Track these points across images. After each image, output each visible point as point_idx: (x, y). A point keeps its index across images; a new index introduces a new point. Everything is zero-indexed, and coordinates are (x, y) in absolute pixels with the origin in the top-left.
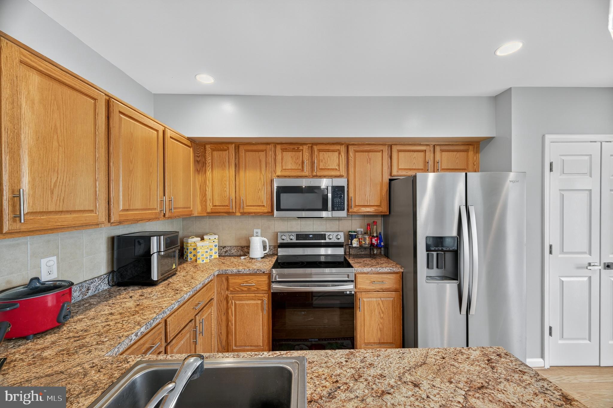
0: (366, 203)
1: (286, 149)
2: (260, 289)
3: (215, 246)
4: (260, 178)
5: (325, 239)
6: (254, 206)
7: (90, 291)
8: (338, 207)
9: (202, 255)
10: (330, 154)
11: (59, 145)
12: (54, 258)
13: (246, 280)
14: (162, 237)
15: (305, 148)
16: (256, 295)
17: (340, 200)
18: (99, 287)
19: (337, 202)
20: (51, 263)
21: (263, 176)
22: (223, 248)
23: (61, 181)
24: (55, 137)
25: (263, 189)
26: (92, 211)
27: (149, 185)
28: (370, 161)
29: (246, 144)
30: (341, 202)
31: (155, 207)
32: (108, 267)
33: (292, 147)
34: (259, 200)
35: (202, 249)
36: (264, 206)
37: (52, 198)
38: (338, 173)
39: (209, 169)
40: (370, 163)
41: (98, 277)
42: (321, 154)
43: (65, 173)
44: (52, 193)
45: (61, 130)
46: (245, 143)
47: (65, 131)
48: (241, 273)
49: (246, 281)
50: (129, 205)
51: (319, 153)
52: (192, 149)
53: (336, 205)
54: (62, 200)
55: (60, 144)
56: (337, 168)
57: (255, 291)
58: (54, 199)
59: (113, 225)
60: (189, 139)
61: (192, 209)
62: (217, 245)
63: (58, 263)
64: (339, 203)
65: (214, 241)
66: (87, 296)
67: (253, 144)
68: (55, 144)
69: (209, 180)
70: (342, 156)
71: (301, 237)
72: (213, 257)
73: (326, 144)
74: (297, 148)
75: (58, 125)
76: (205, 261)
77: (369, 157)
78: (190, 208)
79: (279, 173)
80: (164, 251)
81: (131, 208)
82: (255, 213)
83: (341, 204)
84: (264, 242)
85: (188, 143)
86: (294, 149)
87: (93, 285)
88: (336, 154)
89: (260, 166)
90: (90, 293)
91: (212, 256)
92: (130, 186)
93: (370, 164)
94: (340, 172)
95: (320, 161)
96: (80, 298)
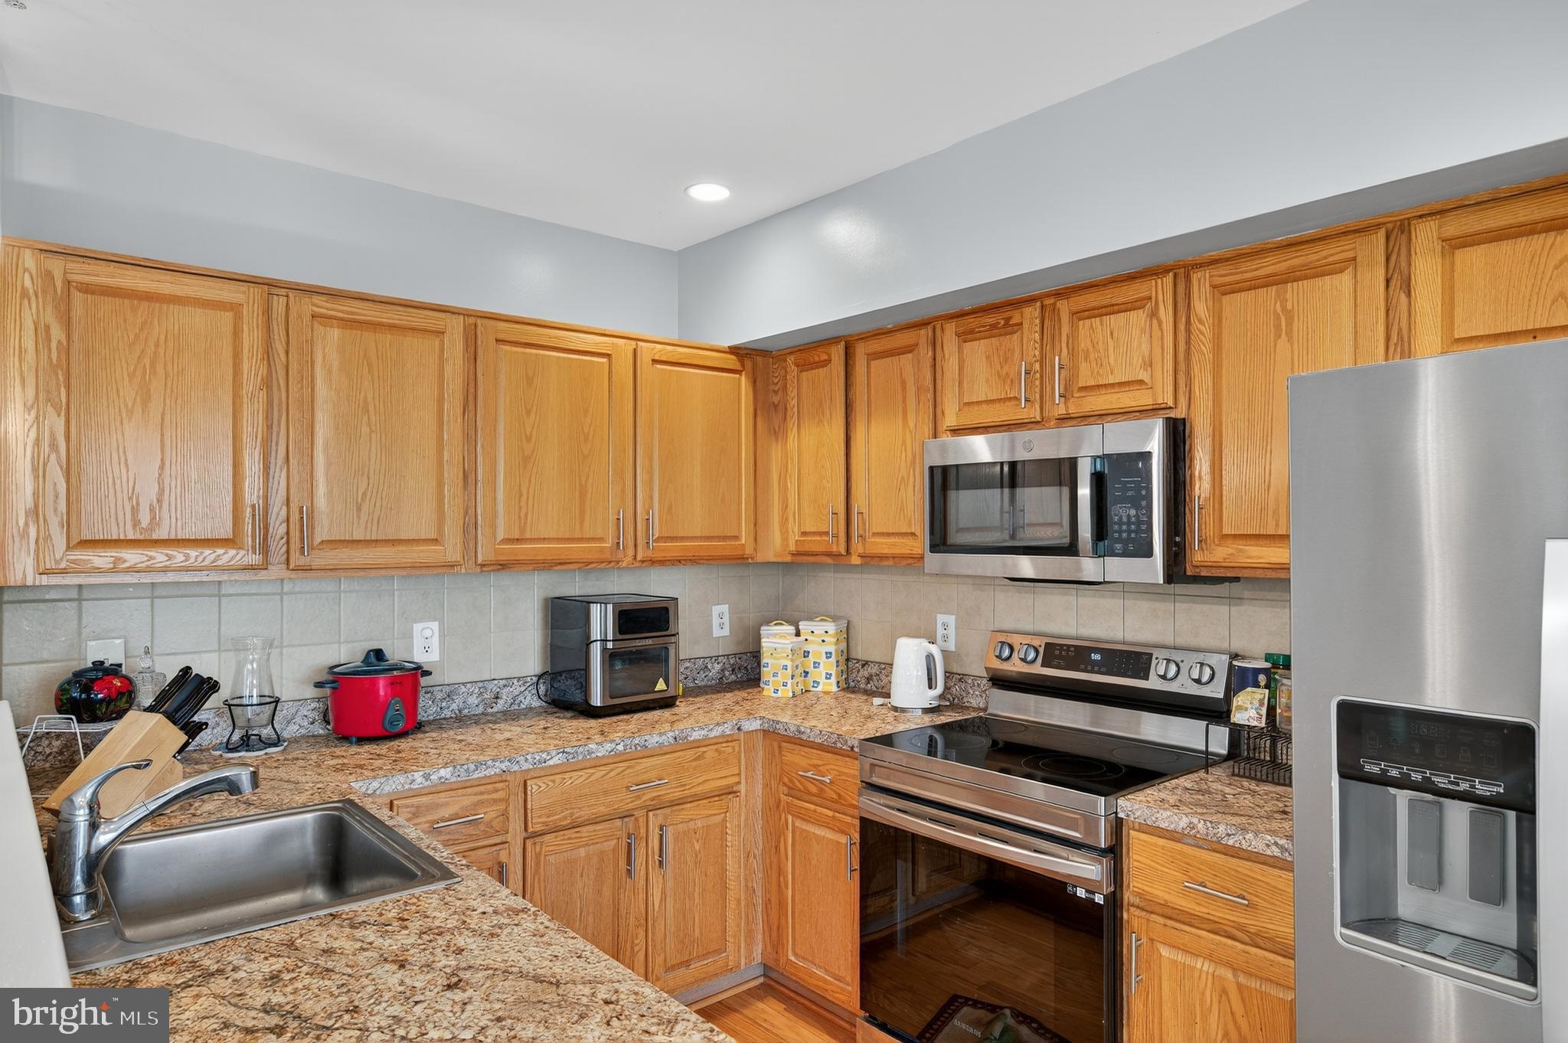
0: (1271, 523)
1: (972, 332)
2: (846, 800)
3: (828, 655)
4: (904, 443)
5: (1146, 678)
6: (889, 535)
7: (501, 702)
8: (1125, 542)
9: (775, 675)
10: (1116, 321)
11: (371, 431)
12: (435, 625)
13: (815, 762)
14: (610, 607)
15: (1032, 313)
16: (837, 814)
17: (1133, 512)
18: (521, 698)
19: (1125, 519)
20: (428, 633)
21: (910, 431)
22: (863, 666)
23: (375, 491)
24: (366, 418)
25: (911, 480)
26: (435, 541)
27: (581, 485)
28: (1289, 323)
29: (875, 335)
30: (1139, 523)
31: (599, 533)
32: (545, 662)
33: (990, 320)
34: (902, 515)
35: (776, 659)
36: (913, 534)
37: (359, 517)
38: (1143, 399)
39: (792, 424)
40: (1289, 333)
41: (519, 679)
42: (1084, 326)
43: (382, 476)
44: (359, 509)
45: (375, 406)
46: (869, 332)
47: (382, 404)
48: (804, 737)
49: (816, 766)
50: (522, 529)
51: (1073, 326)
52: (746, 377)
53: (1120, 532)
54: (375, 521)
55: (374, 428)
56: (1144, 375)
57: (832, 800)
58: (361, 521)
59: (484, 569)
60: (734, 350)
61: (744, 542)
62: (831, 653)
63: (442, 636)
64: (1129, 523)
65: (823, 641)
66: (495, 710)
67: (890, 332)
68: (365, 430)
69: (792, 459)
70: (1160, 323)
71: (1060, 657)
72: (820, 688)
73: (1104, 285)
74: (1002, 322)
75: (370, 397)
76: (780, 694)
77: (1284, 308)
78: (737, 538)
79: (950, 420)
80: (613, 641)
81: (528, 536)
82: (894, 558)
83: (1138, 531)
84: (930, 658)
85: (732, 361)
86: (994, 326)
87: (507, 690)
88: (1138, 317)
89: (904, 401)
90: (500, 705)
91: (818, 683)
92: (524, 491)
93: (1290, 339)
94: (1154, 395)
95: (1081, 355)
96: (481, 709)
